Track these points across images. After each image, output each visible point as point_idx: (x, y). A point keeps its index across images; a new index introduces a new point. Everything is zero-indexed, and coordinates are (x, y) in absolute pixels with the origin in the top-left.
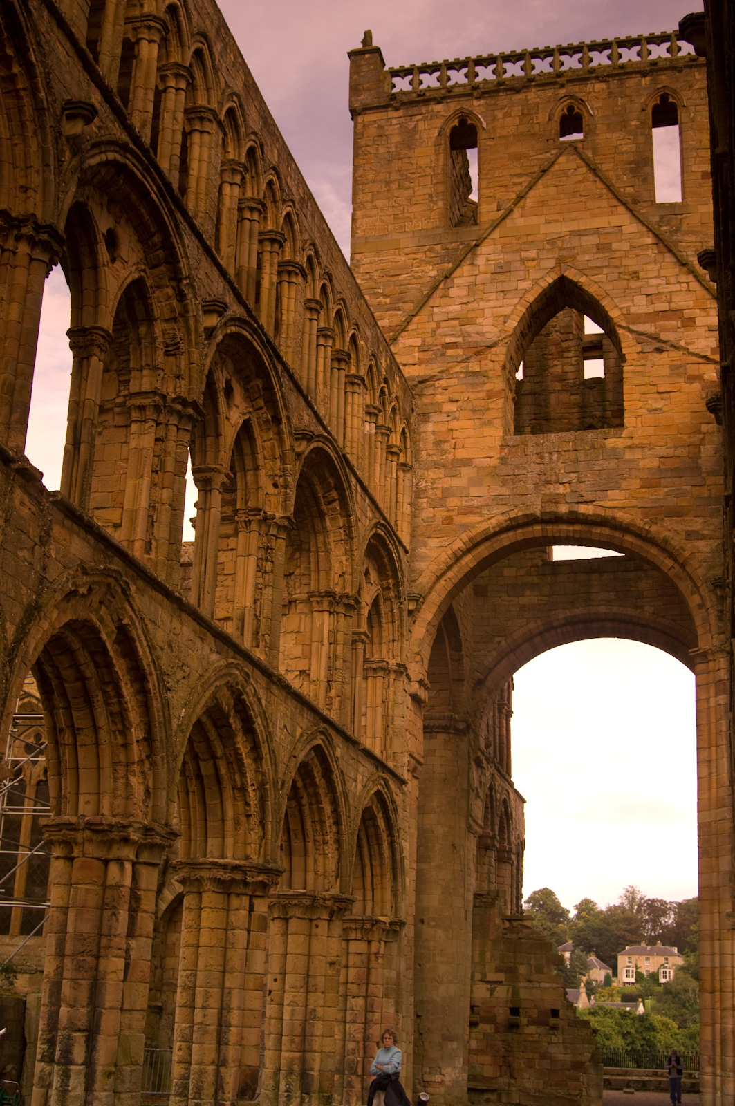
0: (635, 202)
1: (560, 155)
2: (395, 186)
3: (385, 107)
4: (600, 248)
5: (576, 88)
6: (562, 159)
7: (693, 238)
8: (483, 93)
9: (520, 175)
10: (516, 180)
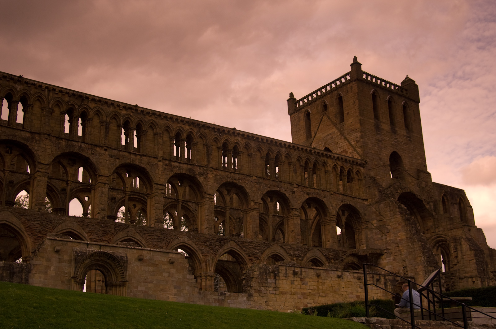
0: (336, 125)
1: (323, 116)
2: (298, 132)
3: (294, 113)
4: (332, 138)
5: (325, 98)
6: (324, 117)
7: (346, 131)
8: (310, 104)
9: (317, 123)
10: (317, 125)
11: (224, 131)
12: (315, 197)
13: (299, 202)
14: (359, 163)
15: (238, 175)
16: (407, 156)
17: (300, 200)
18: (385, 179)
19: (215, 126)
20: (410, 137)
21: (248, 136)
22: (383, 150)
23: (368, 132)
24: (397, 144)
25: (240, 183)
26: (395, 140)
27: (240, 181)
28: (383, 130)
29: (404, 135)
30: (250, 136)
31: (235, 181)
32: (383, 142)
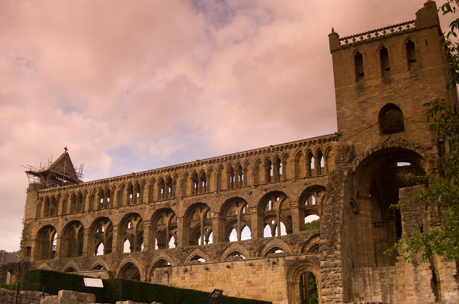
11: (191, 165)
12: (273, 190)
13: (256, 200)
14: (327, 139)
15: (202, 195)
16: (410, 100)
17: (258, 198)
18: (370, 141)
19: (184, 165)
20: (417, 76)
21: (210, 161)
22: (368, 110)
23: (345, 100)
24: (393, 94)
25: (203, 201)
26: (390, 91)
27: (204, 200)
28: (370, 87)
29: (405, 78)
30: (212, 160)
31: (199, 201)
32: (368, 101)
